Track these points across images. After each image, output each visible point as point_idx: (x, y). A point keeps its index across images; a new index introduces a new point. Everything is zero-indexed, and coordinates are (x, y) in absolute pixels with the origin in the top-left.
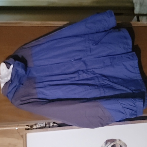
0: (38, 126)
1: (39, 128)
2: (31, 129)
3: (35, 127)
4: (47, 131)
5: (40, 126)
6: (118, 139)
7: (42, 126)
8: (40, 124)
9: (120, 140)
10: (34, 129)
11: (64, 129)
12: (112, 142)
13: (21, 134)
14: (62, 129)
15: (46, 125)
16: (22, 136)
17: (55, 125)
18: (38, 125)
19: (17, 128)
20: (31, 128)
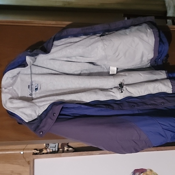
0: (48, 151)
1: (51, 153)
2: (40, 154)
3: (45, 151)
4: (61, 156)
5: (51, 151)
6: (148, 169)
7: (54, 150)
8: (51, 148)
9: (151, 171)
10: (44, 154)
11: (82, 155)
12: (142, 173)
13: (28, 160)
14: (80, 155)
15: (58, 149)
16: (29, 163)
17: (70, 149)
18: (50, 149)
19: (22, 153)
20: (40, 152)
